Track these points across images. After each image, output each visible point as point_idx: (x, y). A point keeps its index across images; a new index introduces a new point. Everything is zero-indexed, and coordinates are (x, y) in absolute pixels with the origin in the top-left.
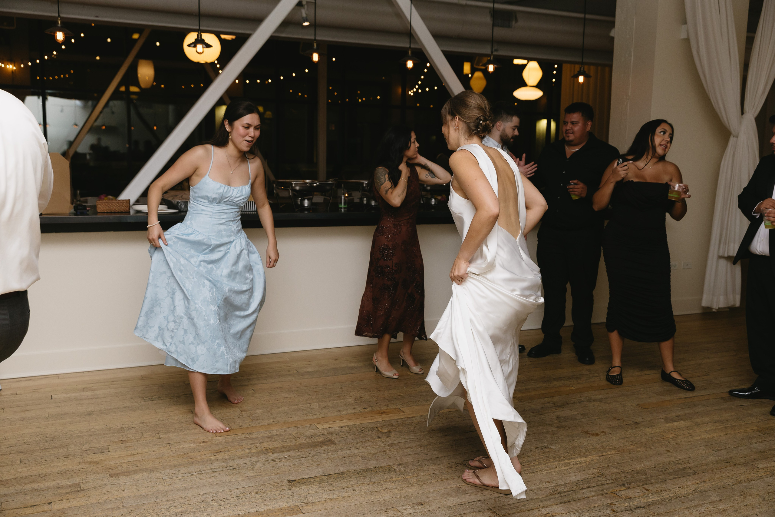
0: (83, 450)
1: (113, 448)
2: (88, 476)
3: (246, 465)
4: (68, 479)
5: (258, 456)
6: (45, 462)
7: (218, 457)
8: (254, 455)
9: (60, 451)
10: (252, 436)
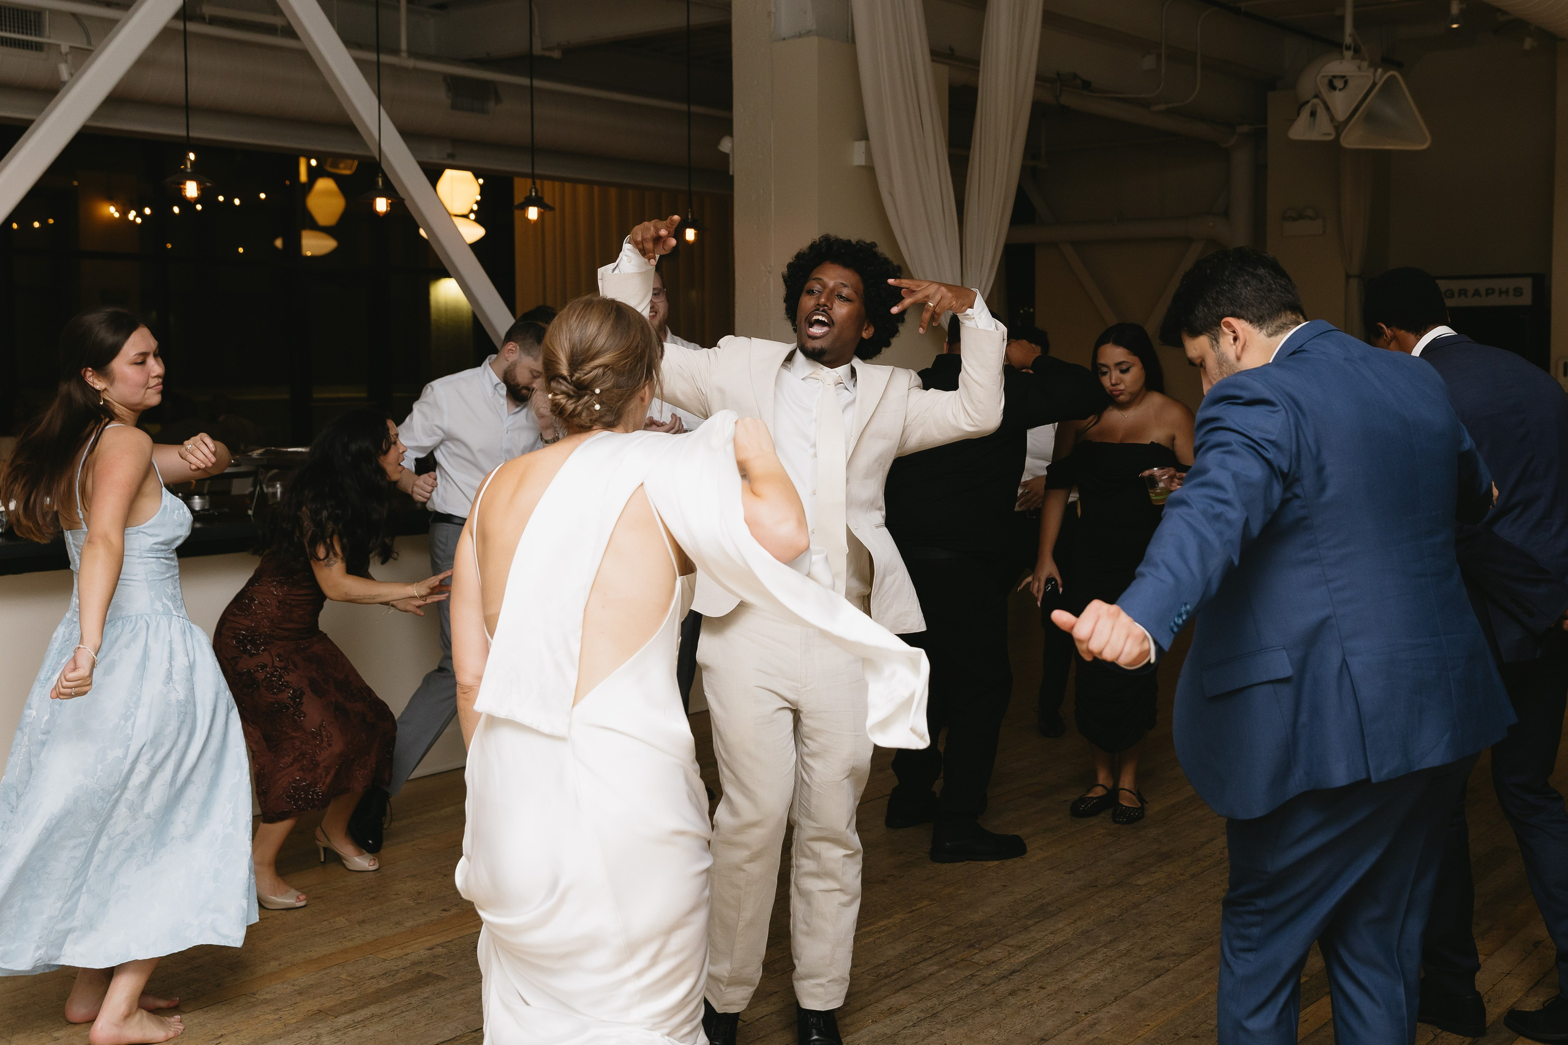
5: (310, 1027)
8: (301, 1026)
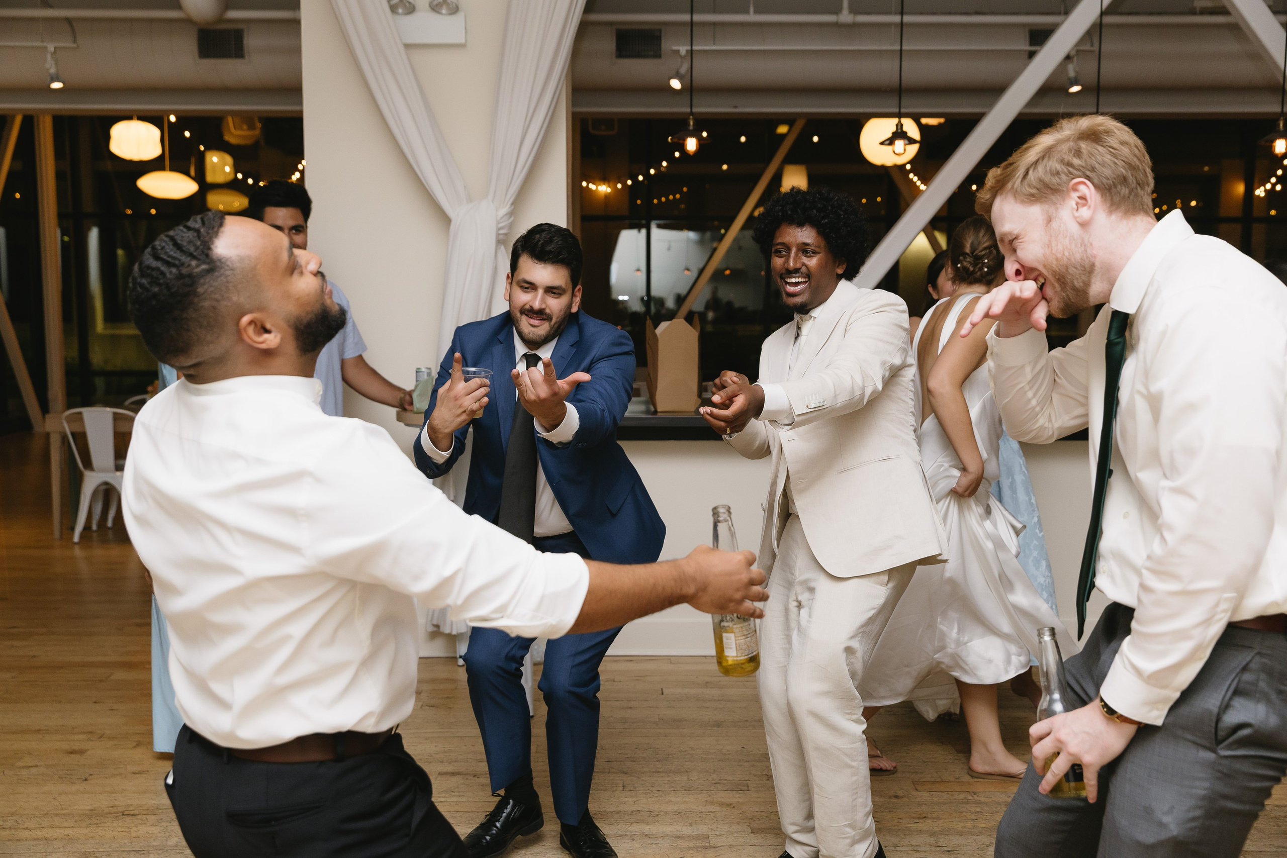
0: (710, 782)
1: (755, 786)
2: (719, 826)
3: (971, 848)
4: (691, 825)
6: (657, 792)
7: (921, 825)
8: (984, 832)
9: (678, 779)
10: (978, 798)
